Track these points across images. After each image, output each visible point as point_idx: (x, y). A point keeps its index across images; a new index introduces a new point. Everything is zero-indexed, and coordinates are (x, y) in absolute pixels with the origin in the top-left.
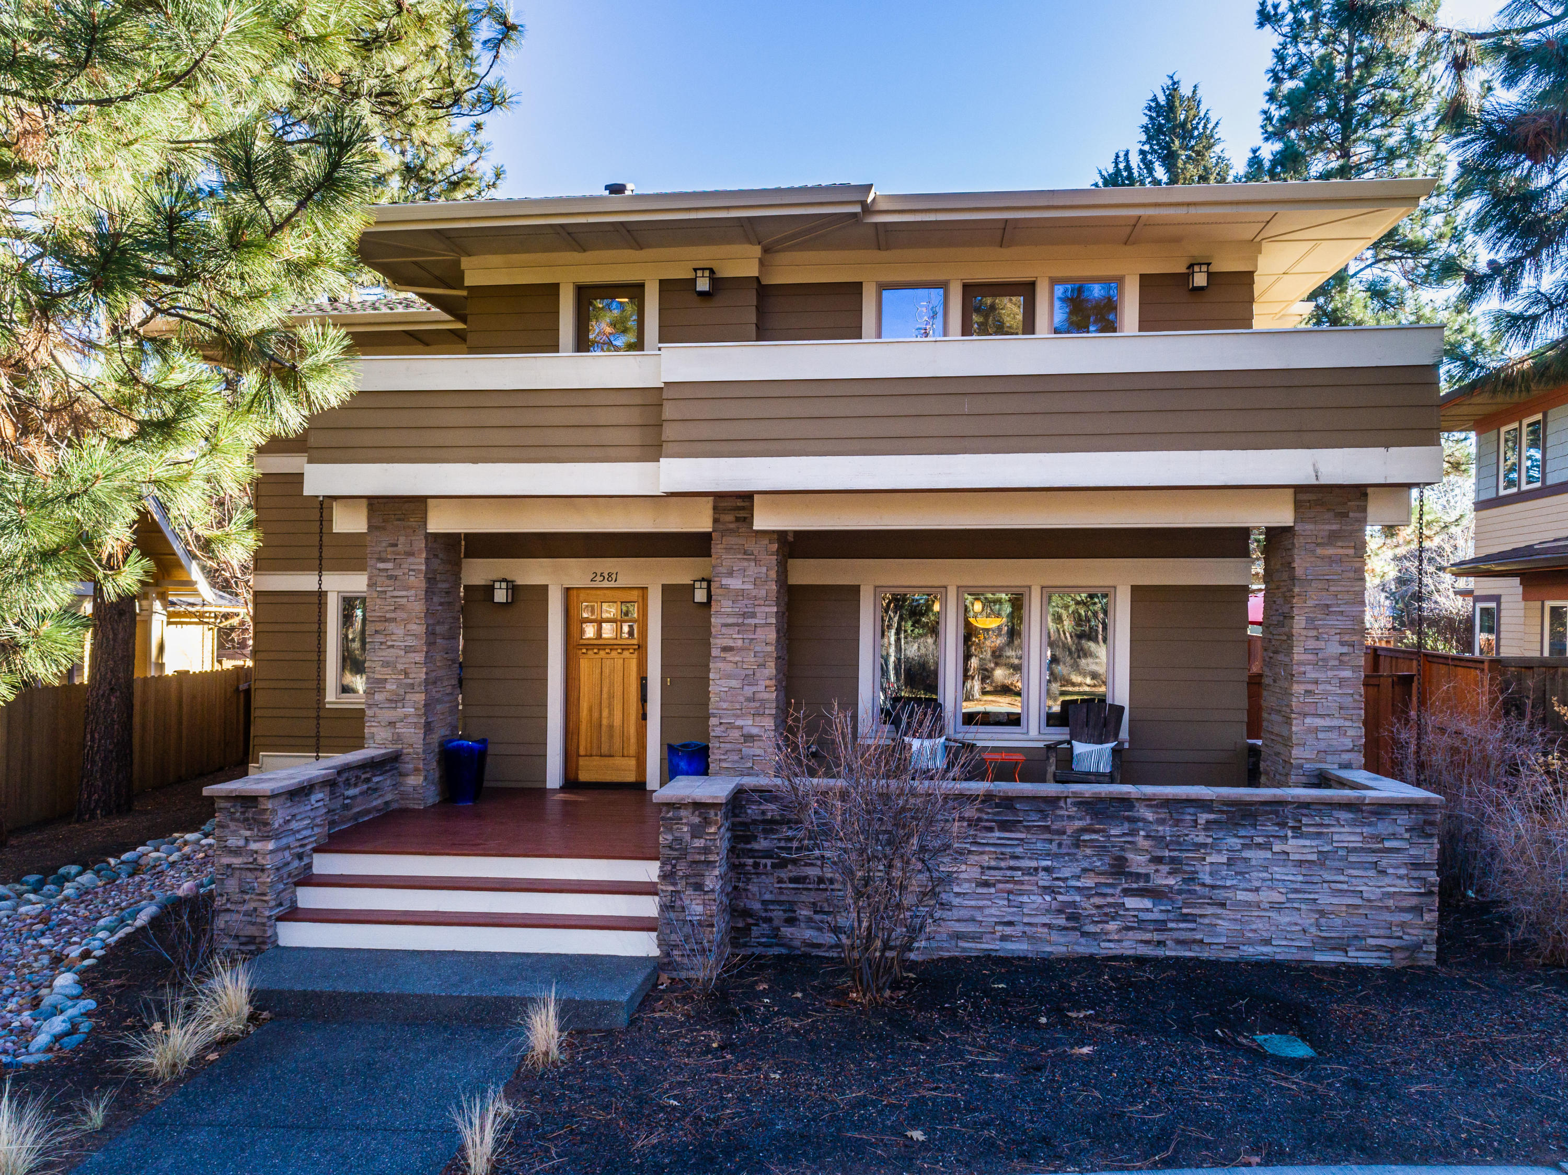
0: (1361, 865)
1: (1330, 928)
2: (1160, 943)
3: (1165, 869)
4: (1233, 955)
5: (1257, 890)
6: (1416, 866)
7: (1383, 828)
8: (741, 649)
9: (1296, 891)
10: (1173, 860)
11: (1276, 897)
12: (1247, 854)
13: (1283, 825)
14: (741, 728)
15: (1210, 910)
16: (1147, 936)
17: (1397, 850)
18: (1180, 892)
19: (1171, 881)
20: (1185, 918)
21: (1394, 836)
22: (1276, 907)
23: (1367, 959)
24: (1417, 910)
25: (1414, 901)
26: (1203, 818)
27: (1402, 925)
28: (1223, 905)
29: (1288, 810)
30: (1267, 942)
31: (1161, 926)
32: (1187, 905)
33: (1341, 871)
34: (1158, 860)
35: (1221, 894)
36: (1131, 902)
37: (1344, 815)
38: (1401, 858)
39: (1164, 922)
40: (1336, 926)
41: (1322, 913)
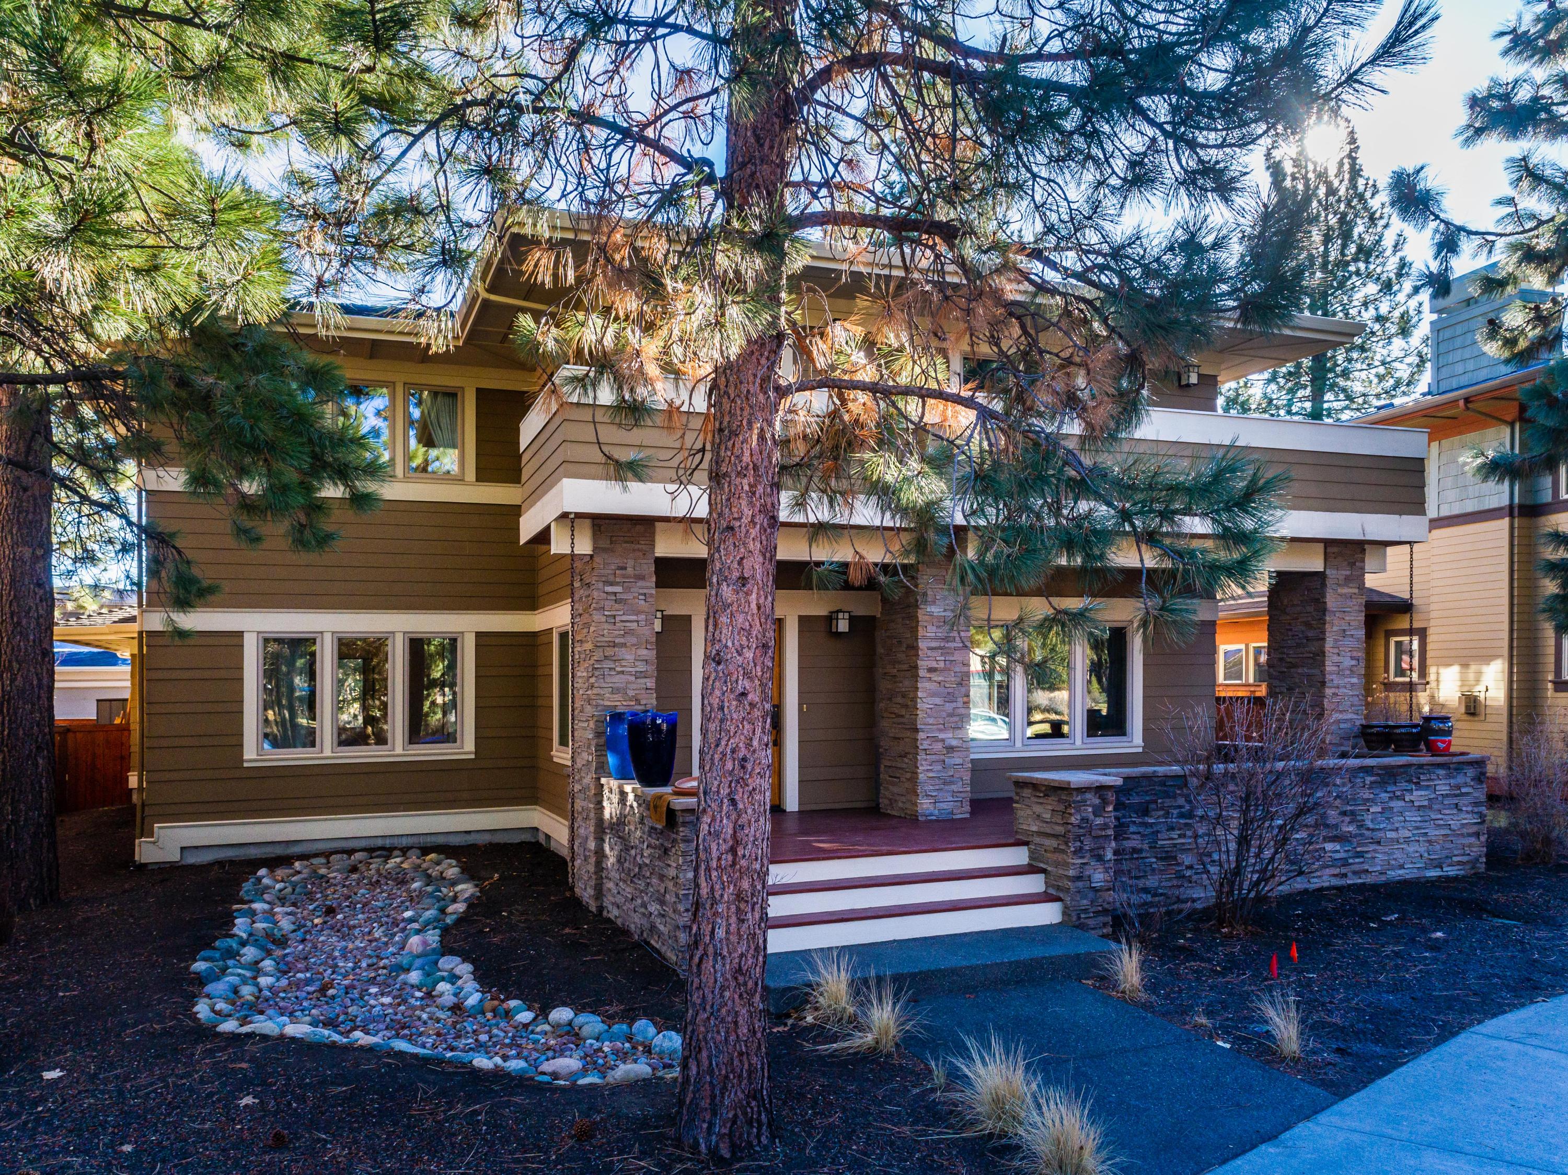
0: (1449, 807)
1: (1435, 852)
2: (1345, 875)
3: (1347, 819)
4: (1383, 878)
5: (1397, 829)
6: (1476, 804)
7: (1460, 779)
8: (942, 670)
9: (1417, 828)
10: (1353, 813)
11: (1407, 834)
12: (1392, 804)
13: (1410, 781)
14: (943, 740)
15: (1372, 847)
16: (1337, 871)
17: (1467, 794)
18: (1356, 836)
19: (1351, 829)
20: (1360, 855)
21: (1466, 785)
22: (1407, 841)
23: (1451, 871)
24: (1477, 835)
25: (1474, 829)
26: (1369, 779)
27: (1470, 846)
28: (1379, 843)
29: (1413, 769)
30: (1402, 867)
31: (1345, 863)
32: (1359, 845)
33: (1440, 811)
34: (1344, 813)
35: (1380, 834)
36: (1329, 846)
37: (1442, 772)
38: (1468, 799)
39: (1346, 859)
40: (1438, 852)
41: (1430, 842)
